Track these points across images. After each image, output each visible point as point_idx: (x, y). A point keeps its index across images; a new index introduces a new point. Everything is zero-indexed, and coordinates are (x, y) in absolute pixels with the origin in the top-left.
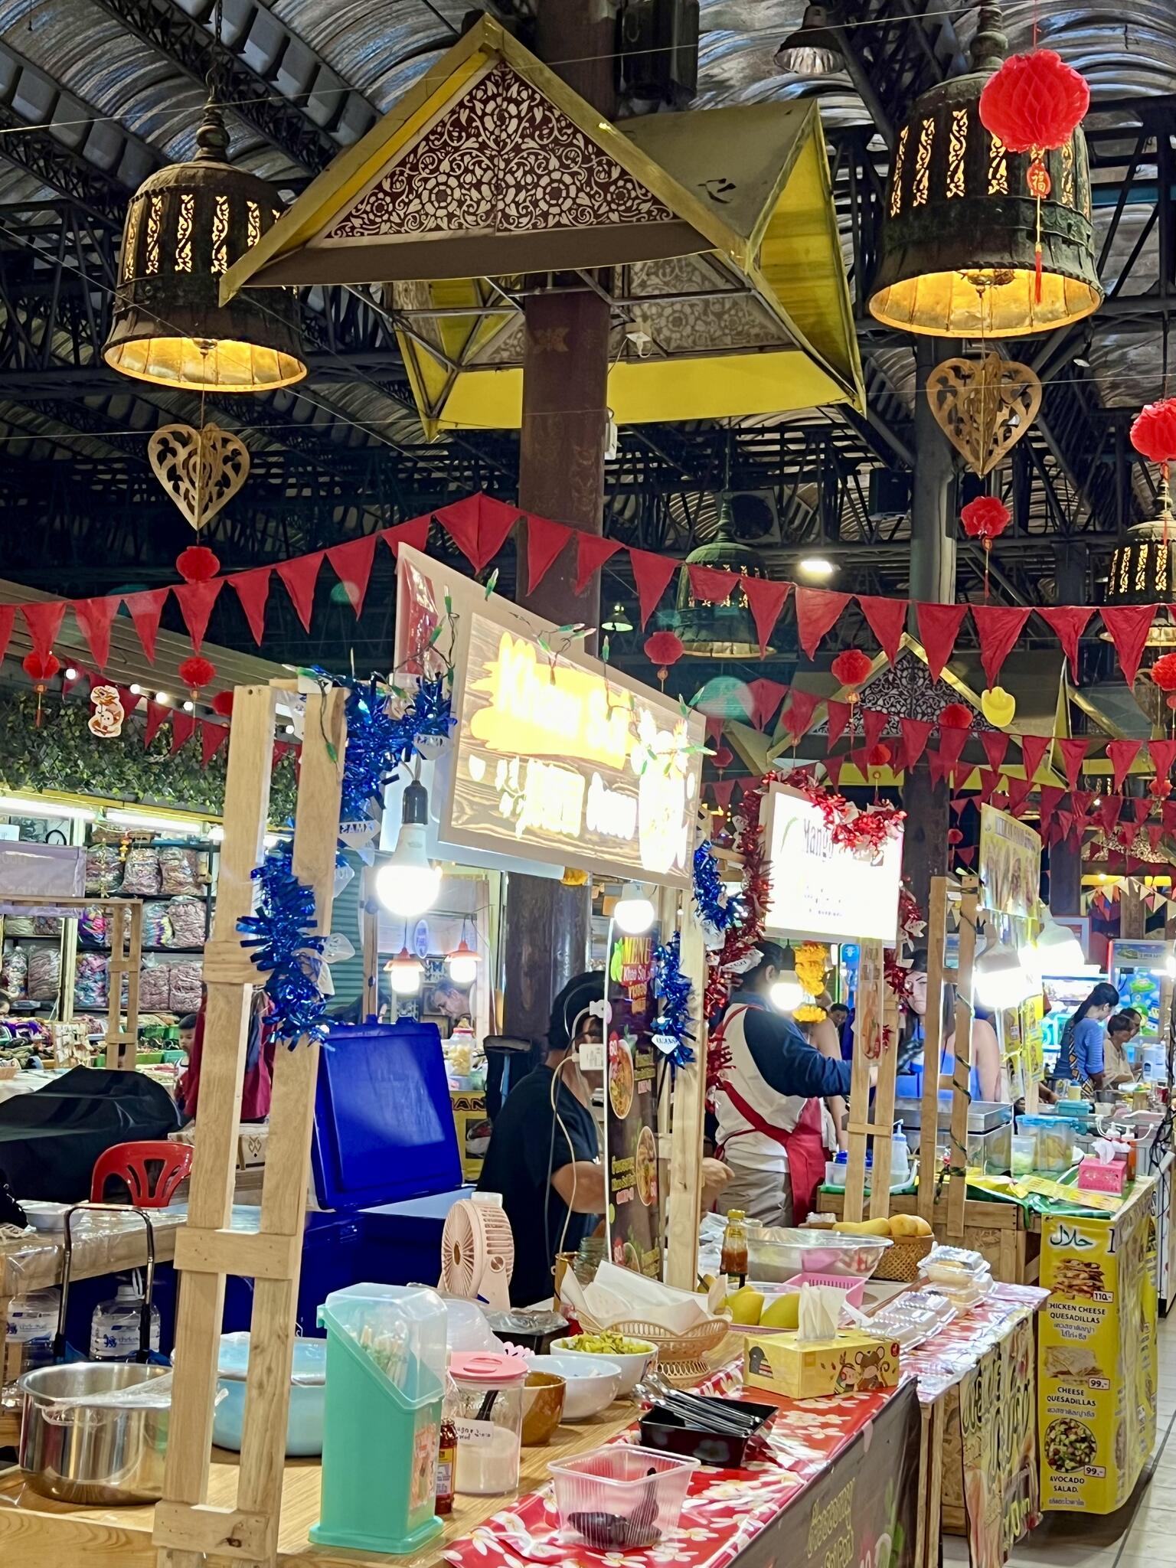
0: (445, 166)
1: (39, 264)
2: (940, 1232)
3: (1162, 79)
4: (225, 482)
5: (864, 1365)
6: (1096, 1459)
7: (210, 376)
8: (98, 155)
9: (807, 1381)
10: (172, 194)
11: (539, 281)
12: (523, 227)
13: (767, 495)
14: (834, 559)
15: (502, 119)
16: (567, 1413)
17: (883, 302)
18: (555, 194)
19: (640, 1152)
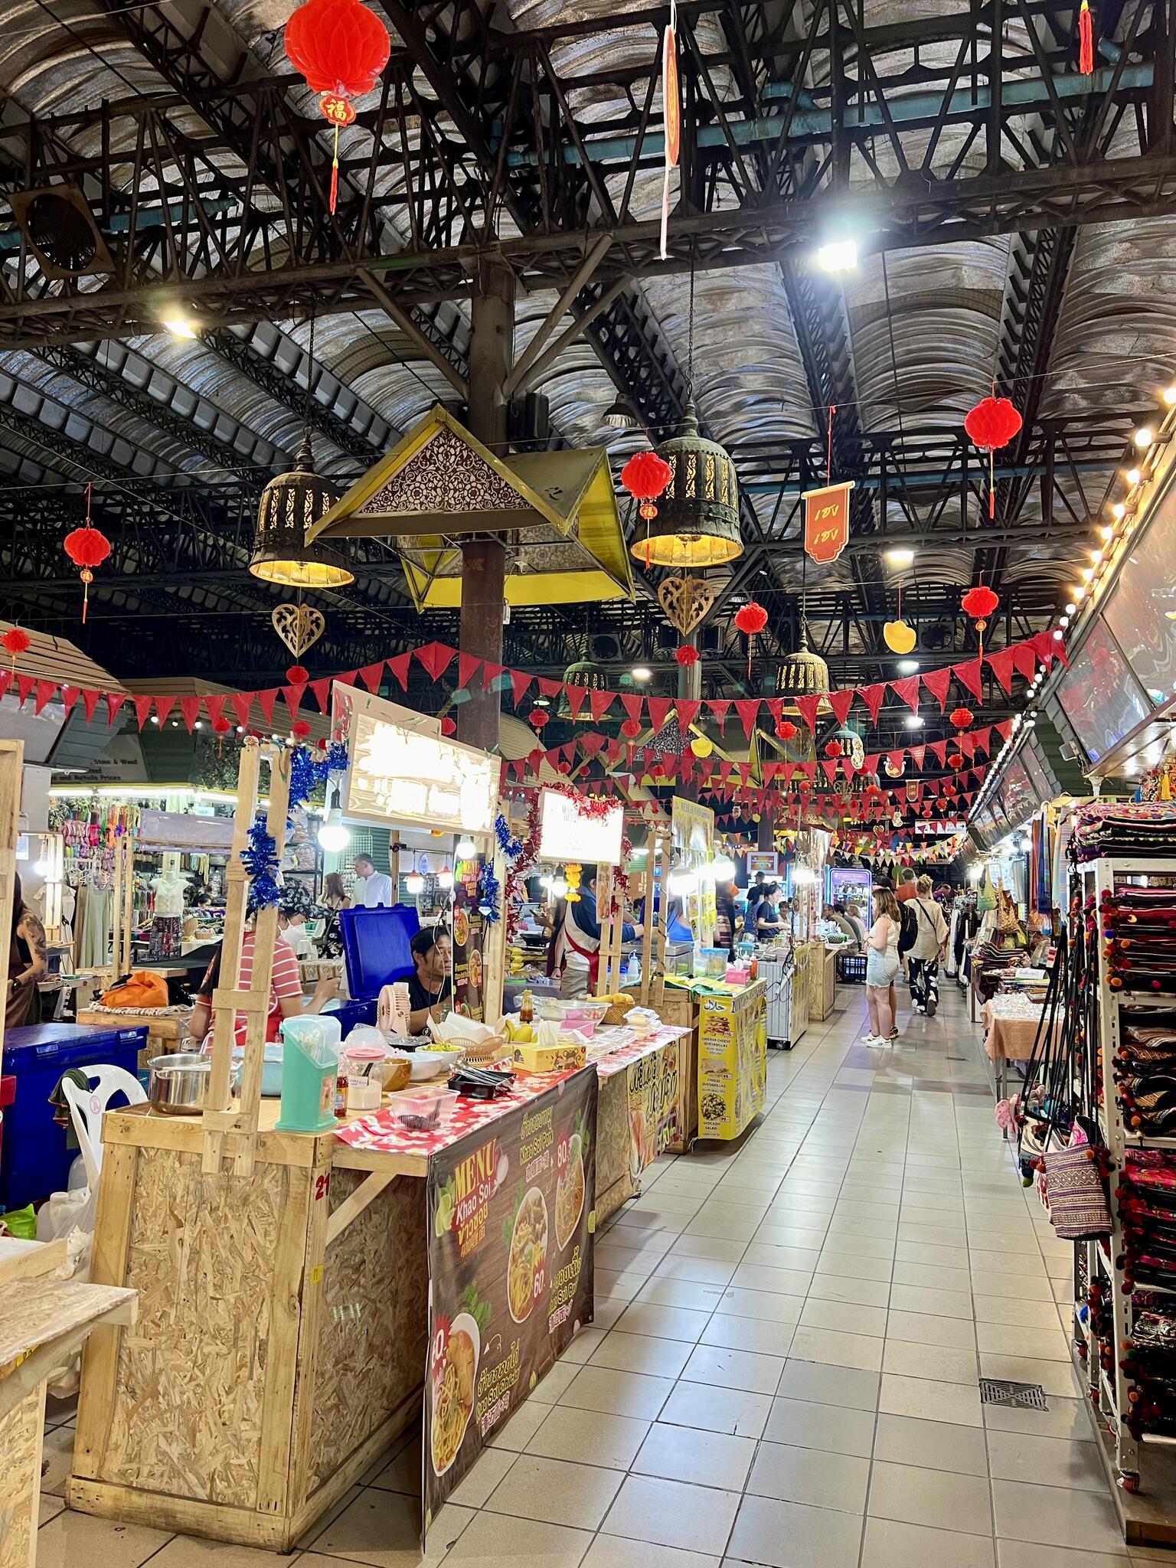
0: (419, 479)
1: (230, 514)
2: (638, 1002)
3: (803, 430)
4: (312, 633)
5: (568, 1057)
6: (726, 1113)
7: (305, 578)
8: (260, 459)
9: (539, 1064)
10: (284, 488)
11: (470, 536)
12: (457, 510)
13: (616, 637)
14: (650, 668)
15: (447, 455)
16: (413, 1078)
17: (639, 548)
18: (474, 494)
19: (472, 962)
